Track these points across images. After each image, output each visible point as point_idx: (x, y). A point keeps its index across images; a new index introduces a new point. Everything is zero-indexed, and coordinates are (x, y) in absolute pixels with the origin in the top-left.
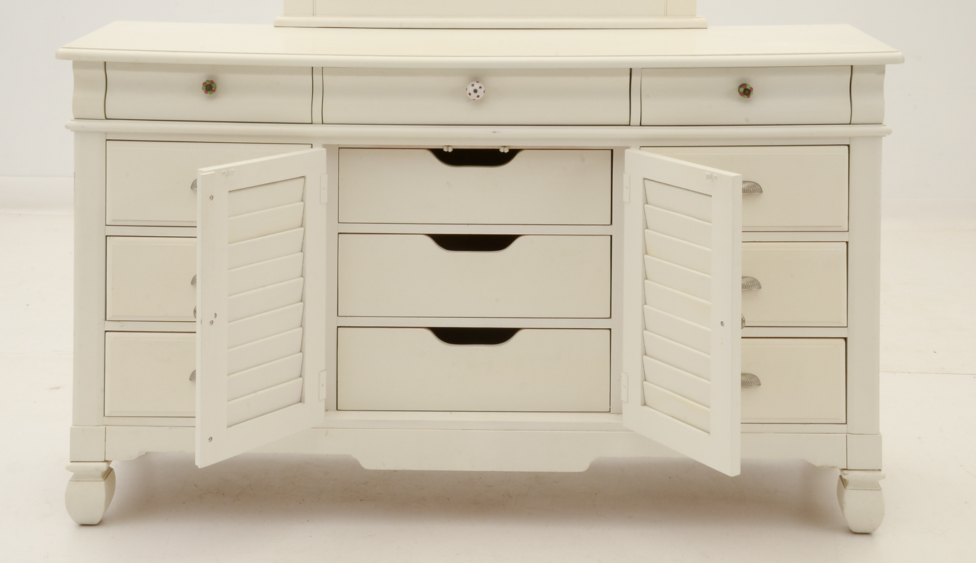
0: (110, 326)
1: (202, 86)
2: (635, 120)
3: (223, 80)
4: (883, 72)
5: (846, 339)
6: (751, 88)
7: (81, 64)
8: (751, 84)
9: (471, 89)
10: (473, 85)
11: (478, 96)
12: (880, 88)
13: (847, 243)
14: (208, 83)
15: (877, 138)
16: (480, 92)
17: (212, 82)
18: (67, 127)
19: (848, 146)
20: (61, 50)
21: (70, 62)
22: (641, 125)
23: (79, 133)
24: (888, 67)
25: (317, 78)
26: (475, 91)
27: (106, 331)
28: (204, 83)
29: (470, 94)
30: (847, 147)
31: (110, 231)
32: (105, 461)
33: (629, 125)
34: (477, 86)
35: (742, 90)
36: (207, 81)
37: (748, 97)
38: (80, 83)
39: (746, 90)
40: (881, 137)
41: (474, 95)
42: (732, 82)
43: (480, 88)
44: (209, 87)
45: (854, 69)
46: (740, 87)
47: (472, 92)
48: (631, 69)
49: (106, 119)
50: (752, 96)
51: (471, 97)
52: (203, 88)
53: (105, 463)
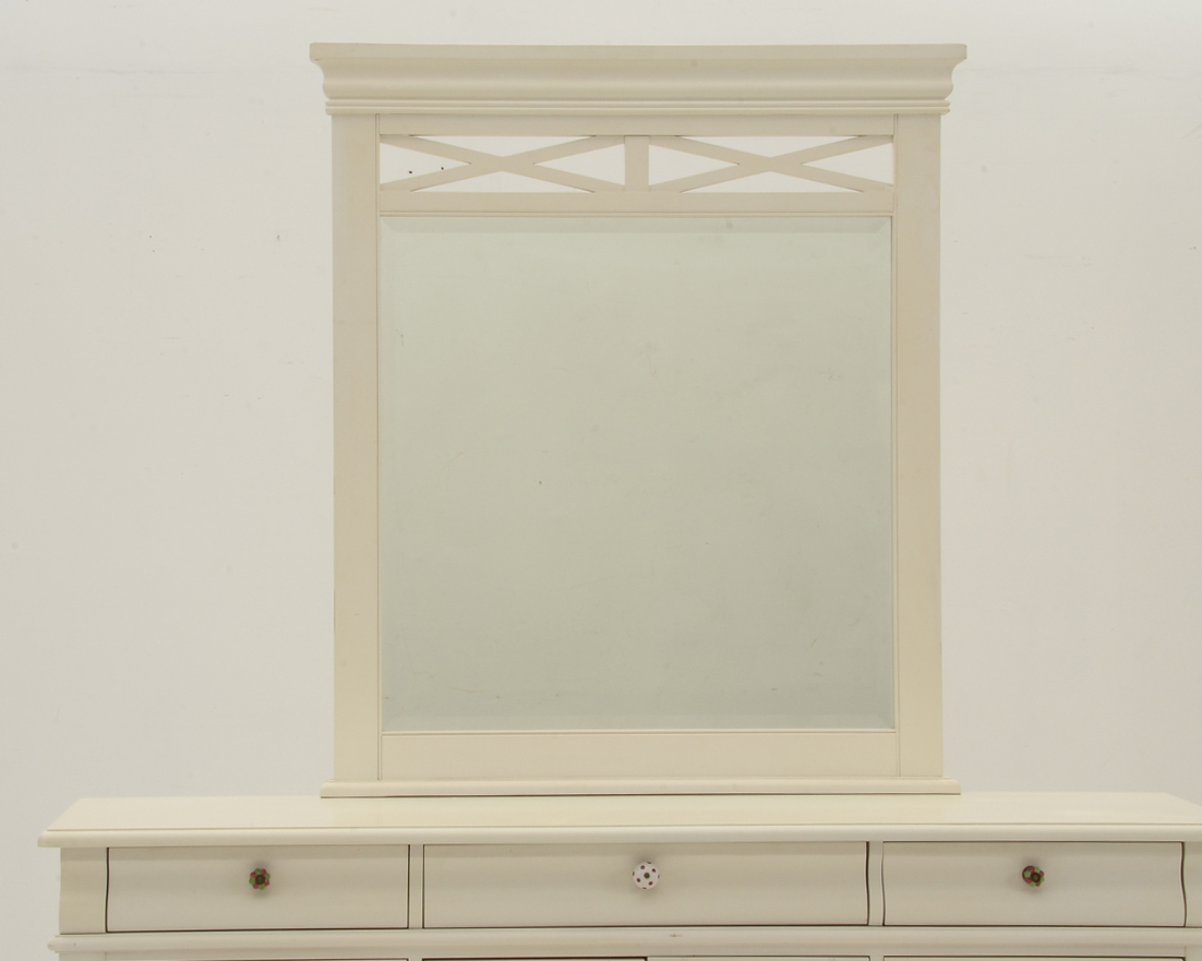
1: (249, 877)
2: (876, 917)
3: (278, 869)
6: (1041, 872)
7: (72, 852)
8: (1042, 867)
9: (640, 873)
10: (643, 867)
11: (651, 883)
14: (258, 873)
16: (653, 877)
17: (264, 871)
18: (50, 946)
19: (1184, 958)
20: (46, 834)
21: (57, 852)
22: (884, 925)
23: (66, 955)
25: (416, 861)
26: (647, 876)
28: (253, 874)
29: (639, 880)
33: (867, 925)
34: (648, 869)
35: (1028, 874)
36: (257, 870)
37: (1038, 885)
38: (69, 882)
39: (1034, 874)
41: (645, 882)
42: (1013, 864)
43: (654, 870)
44: (260, 879)
45: (1186, 846)
46: (1025, 870)
47: (642, 878)
48: (868, 843)
49: (107, 932)
50: (1042, 884)
51: (640, 885)
52: (250, 881)
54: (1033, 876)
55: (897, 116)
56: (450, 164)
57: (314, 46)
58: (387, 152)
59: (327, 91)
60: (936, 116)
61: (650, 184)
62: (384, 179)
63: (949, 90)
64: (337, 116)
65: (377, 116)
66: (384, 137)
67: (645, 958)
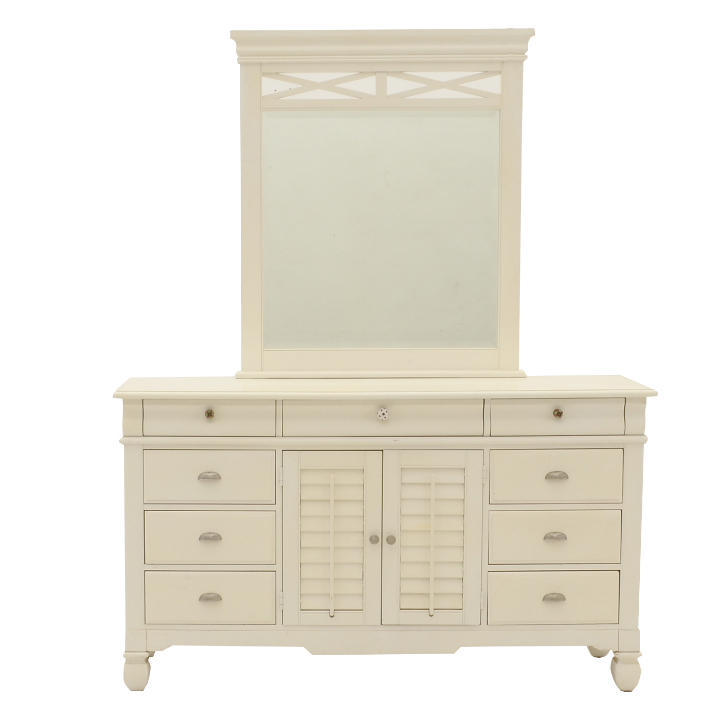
0: (148, 567)
1: (205, 413)
2: (487, 432)
3: (218, 409)
4: (645, 402)
5: (619, 571)
6: (562, 412)
7: (128, 400)
8: (562, 410)
9: (380, 413)
10: (381, 410)
11: (385, 418)
12: (642, 413)
13: (621, 510)
14: (209, 412)
15: (641, 443)
16: (386, 414)
17: (211, 411)
18: (120, 441)
19: (623, 449)
20: (116, 393)
21: (121, 400)
22: (490, 436)
23: (127, 445)
24: (648, 399)
25: (279, 407)
26: (383, 414)
27: (145, 571)
28: (206, 412)
29: (379, 416)
30: (622, 450)
31: (147, 507)
32: (147, 652)
33: (483, 436)
34: (384, 411)
35: (556, 413)
36: (208, 410)
37: (560, 418)
38: (127, 414)
39: (558, 413)
40: (643, 443)
41: (383, 417)
42: (549, 408)
43: (387, 412)
44: (210, 414)
45: (627, 399)
46: (555, 411)
47: (381, 415)
48: (484, 399)
49: (143, 436)
50: (562, 417)
51: (380, 418)
52: (205, 415)
53: (147, 653)
54: (558, 414)
55: (503, 62)
56: (294, 86)
57: (232, 32)
58: (265, 80)
59: (238, 53)
60: (521, 62)
61: (388, 94)
62: (264, 94)
63: (527, 50)
64: (242, 64)
65: (261, 64)
66: (264, 74)
67: (382, 451)
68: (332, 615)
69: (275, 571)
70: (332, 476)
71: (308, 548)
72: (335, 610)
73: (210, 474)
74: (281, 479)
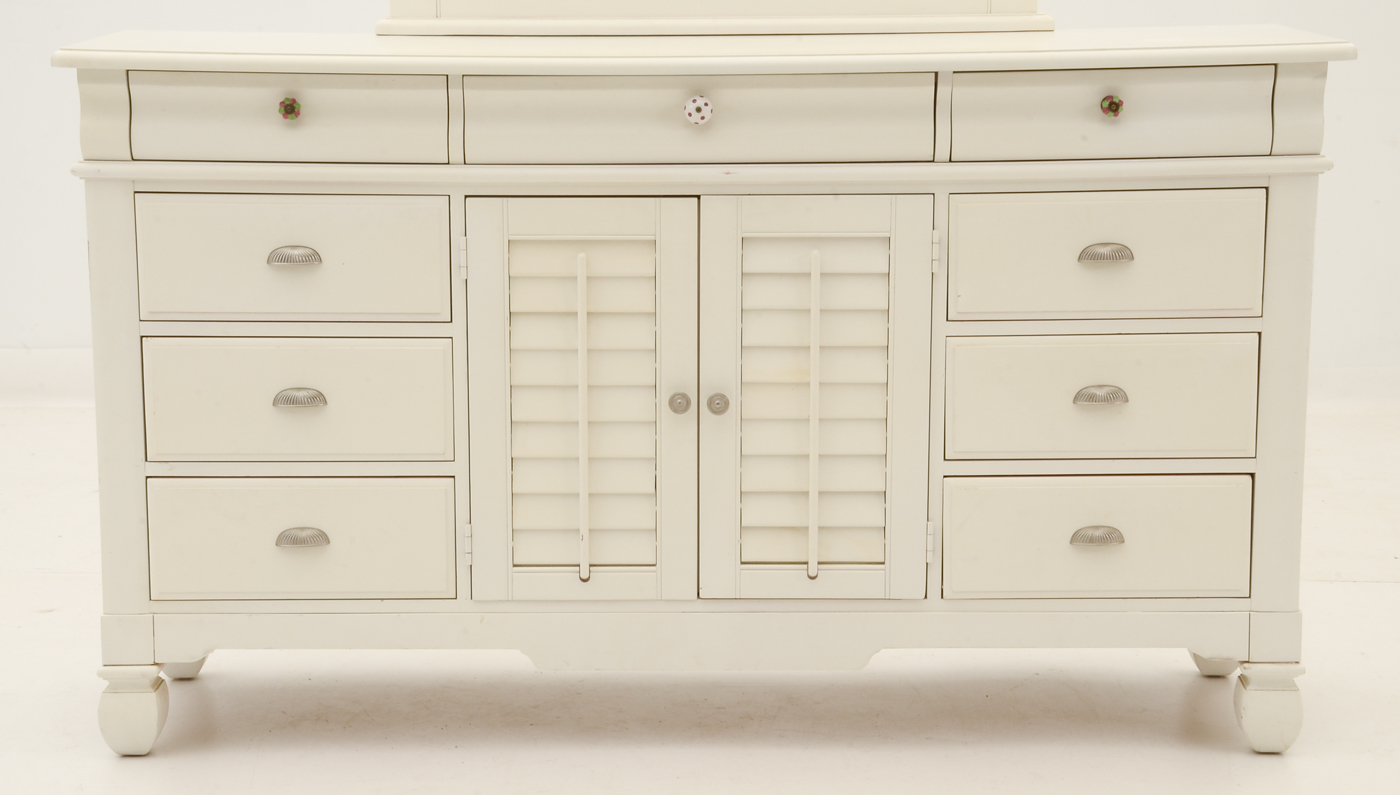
0: (153, 470)
1: (278, 107)
2: (942, 152)
3: (310, 98)
4: (1324, 75)
5: (1252, 475)
6: (1120, 101)
7: (90, 74)
8: (1119, 97)
9: (691, 107)
10: (694, 101)
11: (703, 118)
12: (1317, 99)
13: (1260, 334)
14: (287, 103)
15: (1312, 175)
16: (706, 111)
17: (294, 101)
18: (73, 172)
19: (1267, 188)
20: (59, 53)
21: (74, 71)
22: (950, 161)
23: (91, 181)
24: (1332, 66)
25: (455, 93)
26: (699, 110)
27: (147, 477)
28: (282, 103)
29: (690, 115)
30: (1264, 190)
31: (148, 328)
32: (155, 664)
33: (933, 161)
34: (700, 103)
35: (1106, 104)
36: (287, 99)
37: (1116, 115)
38: (89, 105)
39: (1112, 103)
40: (1316, 175)
41: (696, 117)
42: (1091, 94)
43: (706, 104)
44: (290, 109)
45: (1279, 68)
46: (1104, 100)
47: (694, 113)
48: (936, 74)
49: (132, 159)
50: (1121, 114)
51: (692, 120)
52: (280, 111)
53: (155, 667)
54: (1112, 106)
67: (698, 197)
68: (585, 577)
69: (454, 477)
70: (582, 255)
71: (527, 423)
72: (591, 566)
73: (296, 252)
74: (463, 264)
